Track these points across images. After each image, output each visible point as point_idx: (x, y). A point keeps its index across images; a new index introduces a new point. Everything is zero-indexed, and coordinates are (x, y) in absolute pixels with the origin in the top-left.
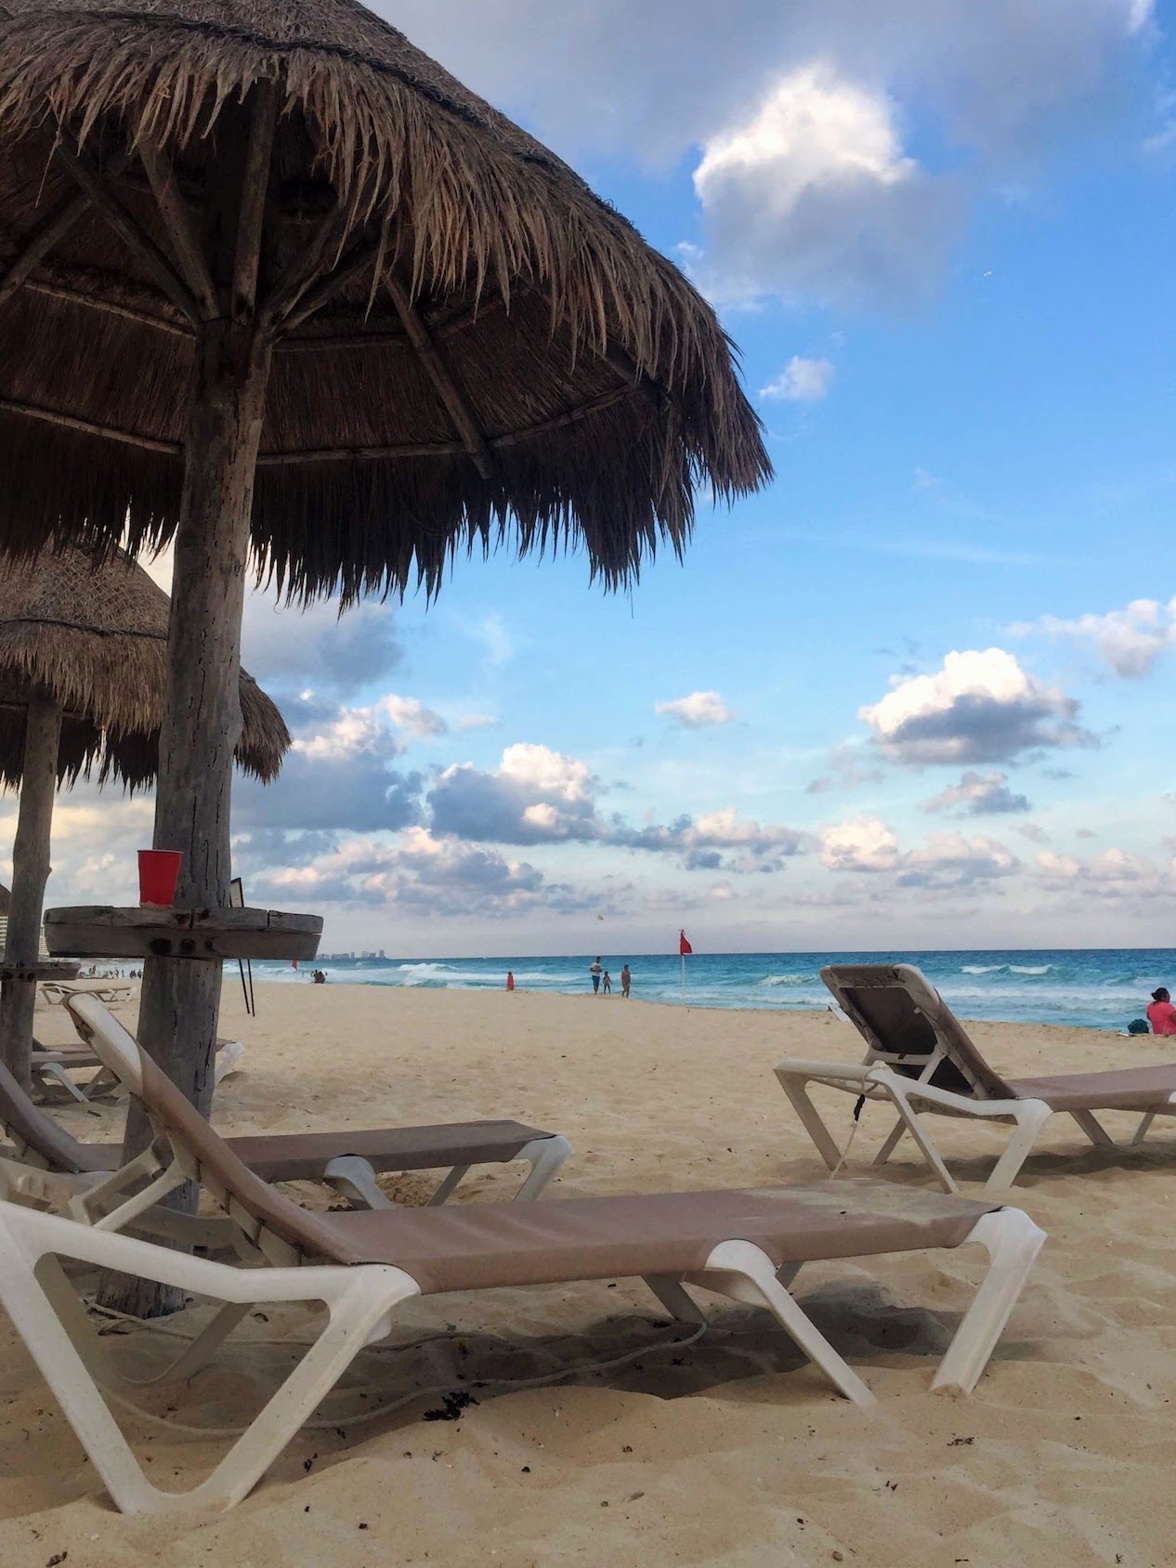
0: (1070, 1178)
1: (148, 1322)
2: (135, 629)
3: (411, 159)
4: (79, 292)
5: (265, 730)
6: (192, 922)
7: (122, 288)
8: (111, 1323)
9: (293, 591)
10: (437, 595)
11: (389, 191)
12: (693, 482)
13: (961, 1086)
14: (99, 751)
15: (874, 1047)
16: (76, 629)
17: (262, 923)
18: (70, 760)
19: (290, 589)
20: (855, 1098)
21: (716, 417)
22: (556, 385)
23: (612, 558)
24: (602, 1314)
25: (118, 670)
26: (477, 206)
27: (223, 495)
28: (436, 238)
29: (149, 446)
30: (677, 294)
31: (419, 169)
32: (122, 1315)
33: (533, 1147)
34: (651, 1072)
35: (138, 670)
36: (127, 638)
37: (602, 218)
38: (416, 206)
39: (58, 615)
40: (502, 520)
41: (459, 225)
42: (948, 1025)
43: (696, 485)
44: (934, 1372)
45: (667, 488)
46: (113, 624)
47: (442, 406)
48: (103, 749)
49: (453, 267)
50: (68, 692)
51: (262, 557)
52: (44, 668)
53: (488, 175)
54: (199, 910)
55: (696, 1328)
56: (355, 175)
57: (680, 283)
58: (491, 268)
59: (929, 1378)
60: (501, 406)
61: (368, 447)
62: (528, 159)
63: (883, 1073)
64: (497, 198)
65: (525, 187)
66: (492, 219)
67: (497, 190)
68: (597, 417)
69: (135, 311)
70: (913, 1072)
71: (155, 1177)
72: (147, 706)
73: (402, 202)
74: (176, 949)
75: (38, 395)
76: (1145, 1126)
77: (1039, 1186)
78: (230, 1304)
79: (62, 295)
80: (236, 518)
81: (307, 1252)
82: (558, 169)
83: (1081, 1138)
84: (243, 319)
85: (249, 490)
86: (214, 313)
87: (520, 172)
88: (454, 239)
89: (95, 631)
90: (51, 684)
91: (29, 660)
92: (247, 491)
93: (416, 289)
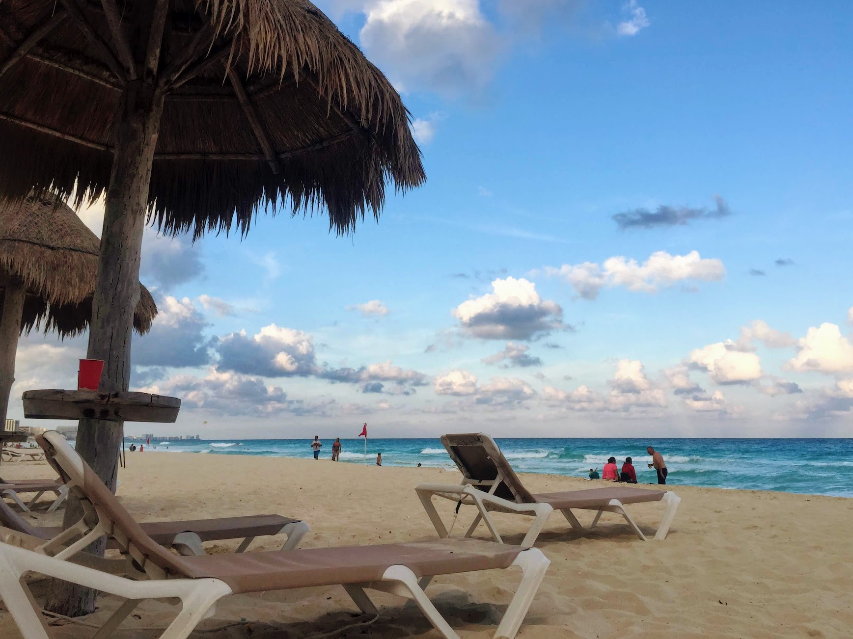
0: (561, 543)
1: (74, 619)
2: (72, 247)
3: (250, 5)
4: (56, 62)
5: (143, 306)
6: (109, 399)
7: (80, 61)
8: (53, 620)
9: (167, 228)
10: (247, 233)
11: (238, 20)
12: (385, 182)
13: (510, 497)
14: (45, 315)
15: (467, 477)
16: (37, 246)
17: (148, 400)
18: (28, 320)
19: (166, 226)
20: (456, 504)
21: (399, 147)
22: (314, 128)
23: (341, 220)
24: (323, 612)
25: (61, 268)
26: (283, 32)
27: (135, 172)
28: (261, 46)
29: (90, 145)
30: (381, 84)
31: (254, 12)
32: (58, 615)
33: (289, 527)
34: (348, 496)
35: (72, 269)
36: (67, 252)
37: (345, 44)
38: (252, 31)
39: (27, 237)
40: (283, 196)
41: (274, 40)
42: (503, 464)
43: (386, 184)
44: (494, 632)
45: (371, 184)
46: (59, 244)
47: (254, 134)
48: (47, 313)
49: (270, 59)
50: (31, 280)
51: (151, 208)
52: (18, 266)
53: (288, 17)
54: (113, 393)
55: (374, 616)
56: (220, 12)
57: (383, 79)
58: (289, 63)
59: (492, 635)
60: (285, 137)
61: (212, 153)
62: (309, 11)
63: (470, 489)
64: (293, 28)
65: (307, 25)
66: (290, 39)
67: (293, 24)
68: (336, 145)
69: (87, 74)
70: (486, 489)
71: (85, 534)
72: (77, 290)
73: (244, 26)
74: (98, 415)
75: (29, 115)
76: (598, 517)
77: (546, 547)
78: (129, 599)
79: (47, 62)
80: (141, 185)
81: (171, 572)
82: (323, 18)
83: (567, 525)
84: (150, 80)
85: (149, 170)
86: (133, 77)
87: (305, 17)
88: (271, 46)
89: (49, 247)
90: (21, 276)
91: (9, 261)
92: (148, 170)
93: (250, 71)
